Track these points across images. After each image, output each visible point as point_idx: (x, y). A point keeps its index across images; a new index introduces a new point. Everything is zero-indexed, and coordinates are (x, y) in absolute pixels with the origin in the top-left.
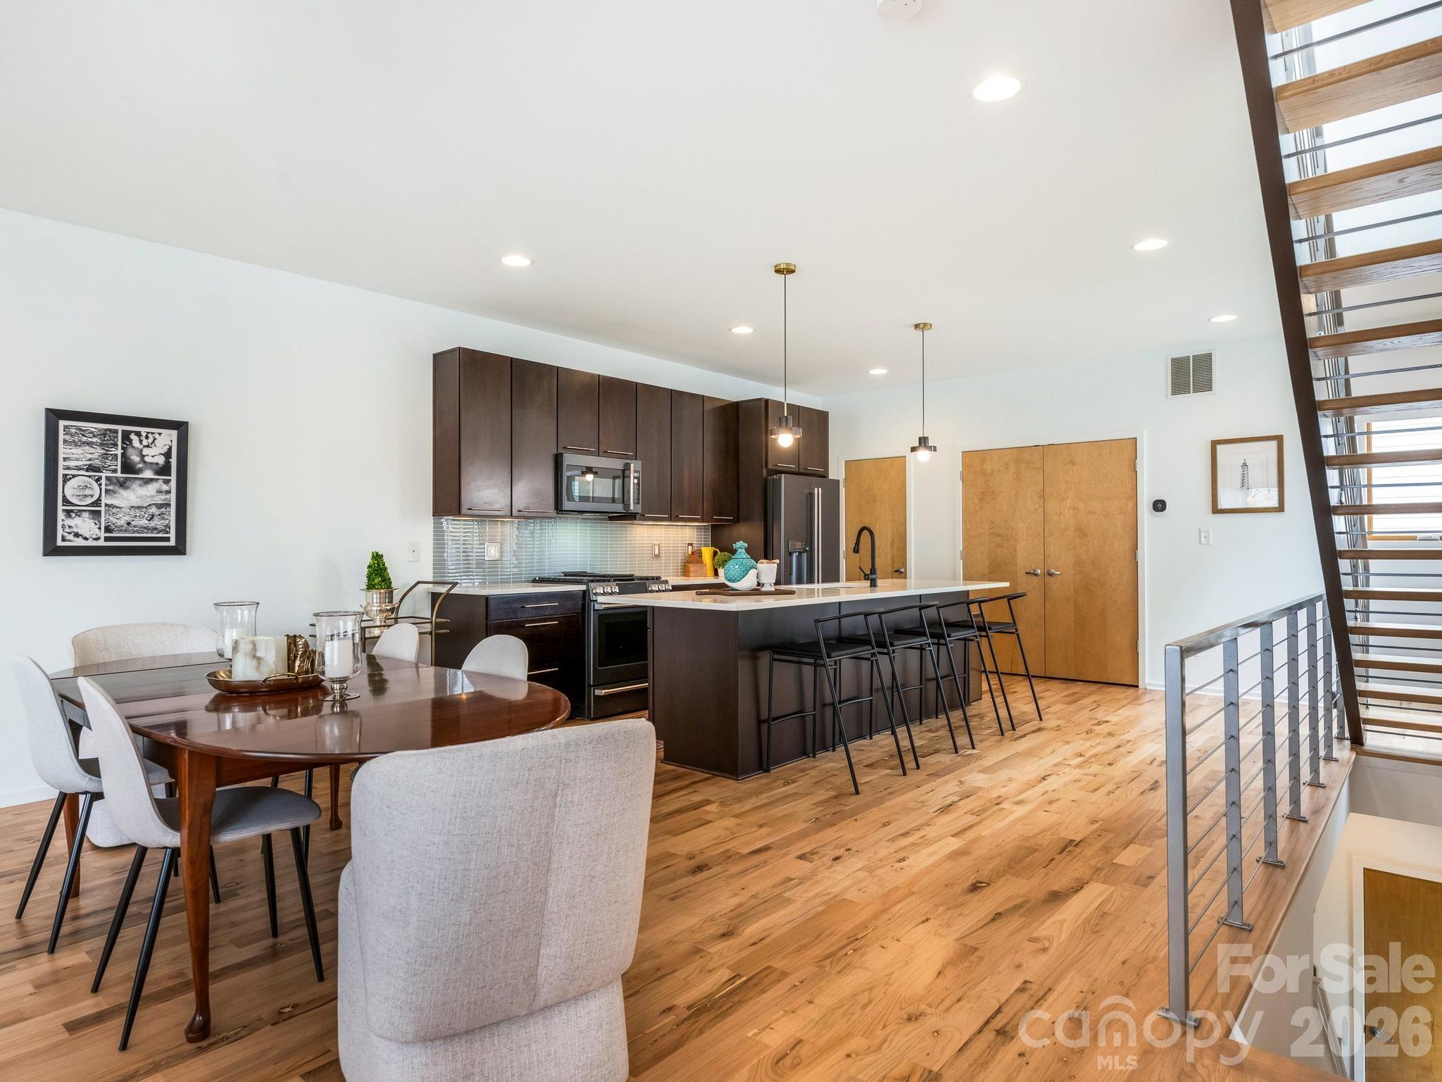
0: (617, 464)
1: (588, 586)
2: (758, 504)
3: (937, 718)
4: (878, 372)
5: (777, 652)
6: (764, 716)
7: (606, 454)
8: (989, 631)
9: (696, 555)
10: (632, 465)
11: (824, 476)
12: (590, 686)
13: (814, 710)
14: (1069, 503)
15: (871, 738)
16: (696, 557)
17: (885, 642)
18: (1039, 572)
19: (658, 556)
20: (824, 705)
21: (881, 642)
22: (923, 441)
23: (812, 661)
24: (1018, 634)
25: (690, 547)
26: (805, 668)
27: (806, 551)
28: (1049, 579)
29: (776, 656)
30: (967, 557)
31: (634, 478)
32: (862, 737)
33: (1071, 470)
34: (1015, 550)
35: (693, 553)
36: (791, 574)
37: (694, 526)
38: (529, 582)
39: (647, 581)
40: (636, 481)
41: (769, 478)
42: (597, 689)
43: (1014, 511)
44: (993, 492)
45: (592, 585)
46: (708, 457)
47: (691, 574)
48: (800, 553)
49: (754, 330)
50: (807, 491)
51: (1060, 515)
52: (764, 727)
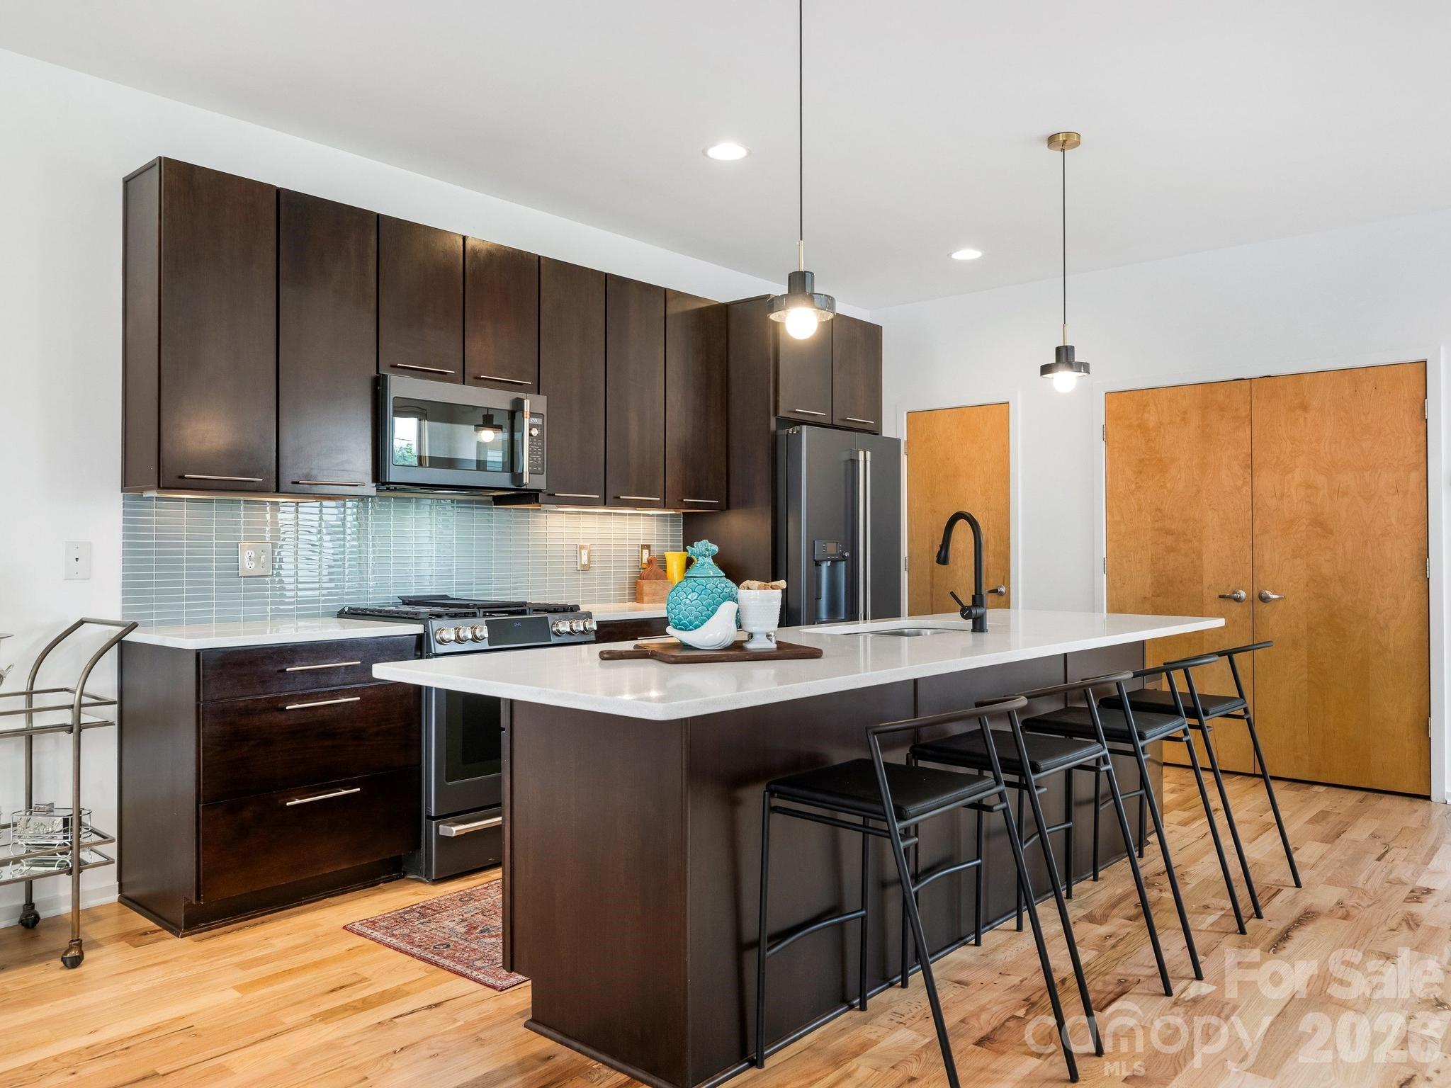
0: (498, 400)
1: (426, 627)
2: (761, 477)
3: (1096, 879)
4: (967, 254)
5: (778, 792)
6: (750, 932)
7: (479, 381)
8: (1204, 718)
9: (656, 565)
10: (527, 404)
11: (876, 432)
12: (429, 818)
13: (863, 906)
14: (1298, 476)
15: (978, 944)
16: (654, 570)
17: (1021, 761)
18: (1243, 594)
19: (586, 568)
20: (883, 885)
21: (1013, 761)
22: (1064, 355)
23: (859, 820)
24: (1248, 720)
25: (646, 552)
26: (845, 834)
27: (844, 559)
28: (1261, 606)
29: (777, 802)
30: (1114, 567)
31: (532, 426)
32: (957, 940)
33: (1301, 420)
34: (1200, 557)
35: (650, 562)
36: (818, 598)
37: (653, 515)
38: (332, 615)
39: (550, 616)
40: (535, 432)
41: (783, 432)
42: (442, 823)
43: (1199, 491)
44: (1160, 460)
45: (435, 624)
46: (675, 398)
47: (646, 599)
48: (834, 562)
49: (749, 153)
50: (845, 456)
51: (1282, 497)
52: (751, 958)
